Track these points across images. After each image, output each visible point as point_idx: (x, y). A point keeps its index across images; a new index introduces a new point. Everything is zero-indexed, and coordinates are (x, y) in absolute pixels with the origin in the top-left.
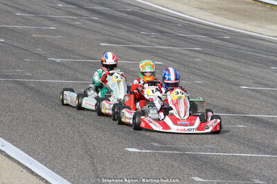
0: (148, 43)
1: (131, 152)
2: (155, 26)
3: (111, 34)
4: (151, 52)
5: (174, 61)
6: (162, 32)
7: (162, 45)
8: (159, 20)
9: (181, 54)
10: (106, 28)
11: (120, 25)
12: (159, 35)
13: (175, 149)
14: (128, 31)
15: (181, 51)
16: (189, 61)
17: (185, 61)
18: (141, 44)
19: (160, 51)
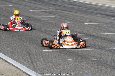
0: (48, 9)
1: (44, 51)
2: (51, 2)
3: (34, 6)
4: (50, 12)
5: (58, 15)
6: (53, 4)
7: (53, 9)
9: (61, 12)
10: (31, 4)
11: (37, 3)
12: (52, 6)
14: (40, 5)
15: (61, 11)
16: (64, 15)
17: (63, 15)
18: (45, 9)
19: (53, 12)
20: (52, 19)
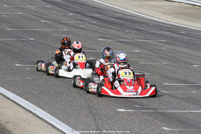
0: (130, 37)
2: (135, 27)
3: (106, 33)
4: (133, 44)
5: (148, 50)
6: (139, 30)
8: (137, 22)
9: (152, 44)
10: (101, 29)
11: (111, 26)
12: (137, 32)
13: (150, 109)
14: (116, 30)
15: (153, 43)
16: (158, 49)
17: (156, 49)
18: (125, 38)
19: (138, 43)
20: (137, 56)
